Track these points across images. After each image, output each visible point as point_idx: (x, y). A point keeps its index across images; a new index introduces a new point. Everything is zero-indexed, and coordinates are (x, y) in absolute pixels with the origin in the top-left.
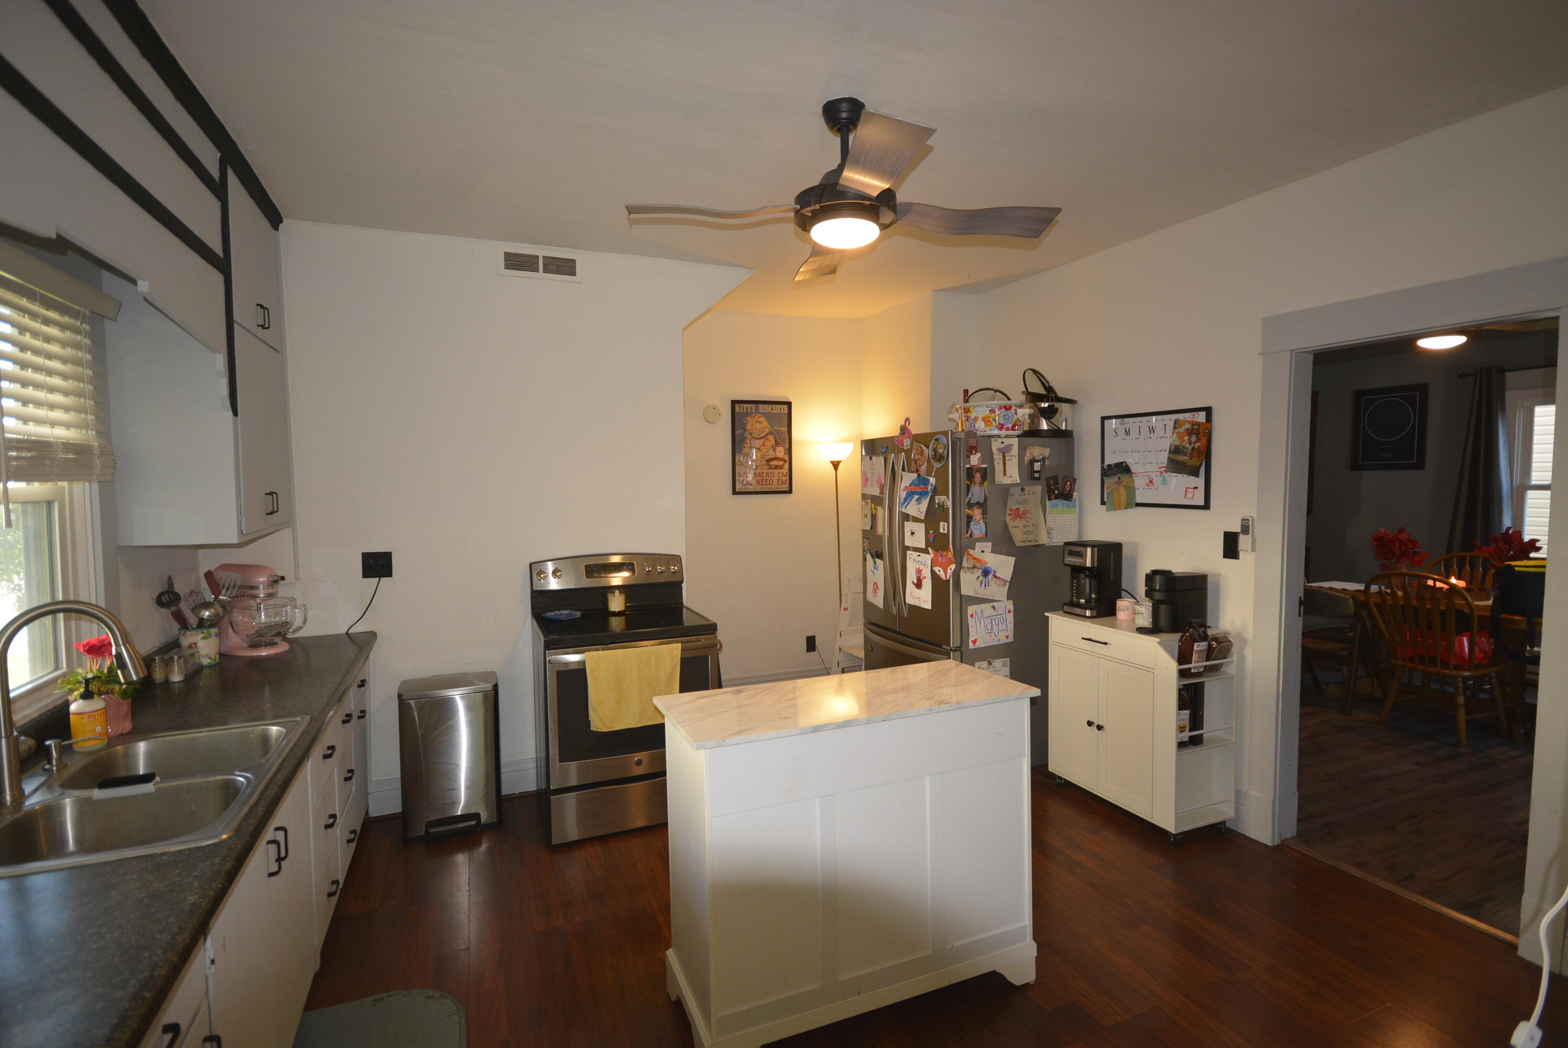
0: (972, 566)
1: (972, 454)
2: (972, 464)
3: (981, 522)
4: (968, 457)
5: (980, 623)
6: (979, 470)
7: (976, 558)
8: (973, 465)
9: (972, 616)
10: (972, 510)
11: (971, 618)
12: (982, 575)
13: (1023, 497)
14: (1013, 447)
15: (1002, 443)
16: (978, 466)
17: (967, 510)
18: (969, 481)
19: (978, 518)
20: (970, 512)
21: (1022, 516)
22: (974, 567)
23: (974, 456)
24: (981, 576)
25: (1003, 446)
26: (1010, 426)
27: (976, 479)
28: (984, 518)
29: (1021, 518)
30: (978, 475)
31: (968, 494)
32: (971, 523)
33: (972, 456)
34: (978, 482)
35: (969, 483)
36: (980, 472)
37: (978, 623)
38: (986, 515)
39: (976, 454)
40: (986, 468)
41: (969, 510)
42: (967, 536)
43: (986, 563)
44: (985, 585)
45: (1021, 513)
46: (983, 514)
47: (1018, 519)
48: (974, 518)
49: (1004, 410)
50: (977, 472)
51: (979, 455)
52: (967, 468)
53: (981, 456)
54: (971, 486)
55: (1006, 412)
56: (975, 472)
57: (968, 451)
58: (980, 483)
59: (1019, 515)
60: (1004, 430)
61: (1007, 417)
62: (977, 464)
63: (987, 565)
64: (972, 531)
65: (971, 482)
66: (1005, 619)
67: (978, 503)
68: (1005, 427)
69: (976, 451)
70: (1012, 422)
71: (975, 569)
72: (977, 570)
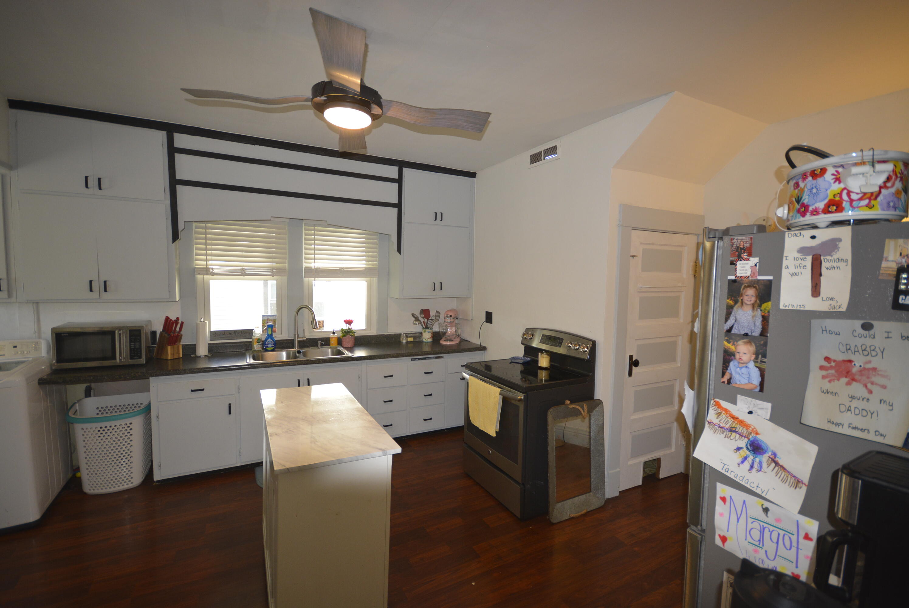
0: (727, 426)
1: (740, 258)
2: (738, 275)
3: (751, 365)
4: (733, 263)
5: (738, 519)
6: (753, 284)
7: (737, 418)
8: (741, 277)
9: (724, 499)
10: (733, 344)
11: (722, 503)
12: (747, 448)
13: (868, 342)
14: (841, 245)
15: (813, 237)
16: (750, 278)
17: (726, 343)
18: (731, 299)
19: (745, 358)
20: (731, 347)
21: (857, 377)
22: (732, 430)
23: (743, 262)
24: (745, 449)
25: (814, 243)
26: (821, 205)
27: (745, 298)
28: (759, 360)
29: (854, 380)
30: (751, 292)
31: (727, 319)
32: (732, 364)
33: (738, 263)
34: (749, 303)
35: (731, 303)
36: (755, 287)
37: (734, 518)
38: (764, 356)
39: (748, 260)
40: (770, 281)
41: (729, 343)
42: (722, 381)
43: (757, 434)
44: (752, 467)
45: (854, 370)
46: (757, 354)
47: (844, 380)
48: (737, 356)
49: (810, 178)
50: (749, 286)
51: (754, 260)
52: (729, 280)
53: (760, 262)
54: (735, 308)
55: (814, 182)
56: (746, 287)
57: (733, 255)
58: (753, 306)
59: (848, 373)
60: (808, 214)
61: (814, 191)
62: (748, 274)
63: (759, 437)
64: (731, 374)
65: (736, 302)
66: (795, 544)
67: (746, 335)
68: (811, 209)
69: (750, 255)
70: (827, 196)
71: (734, 434)
72: (738, 436)
